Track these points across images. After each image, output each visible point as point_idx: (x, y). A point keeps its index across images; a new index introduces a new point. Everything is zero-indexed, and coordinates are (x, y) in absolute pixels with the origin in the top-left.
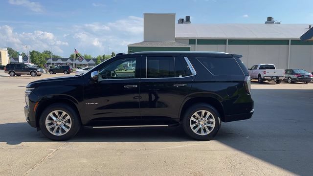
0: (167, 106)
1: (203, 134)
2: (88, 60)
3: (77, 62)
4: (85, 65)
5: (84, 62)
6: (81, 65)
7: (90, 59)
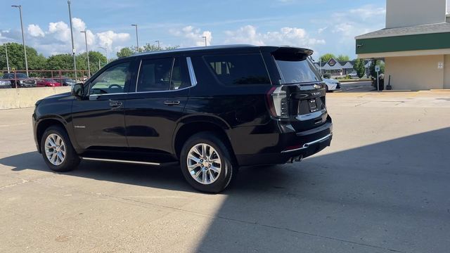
0: (157, 135)
1: (205, 182)
2: (343, 63)
3: (327, 67)
4: (338, 71)
5: (338, 66)
6: (332, 71)
7: (346, 62)
